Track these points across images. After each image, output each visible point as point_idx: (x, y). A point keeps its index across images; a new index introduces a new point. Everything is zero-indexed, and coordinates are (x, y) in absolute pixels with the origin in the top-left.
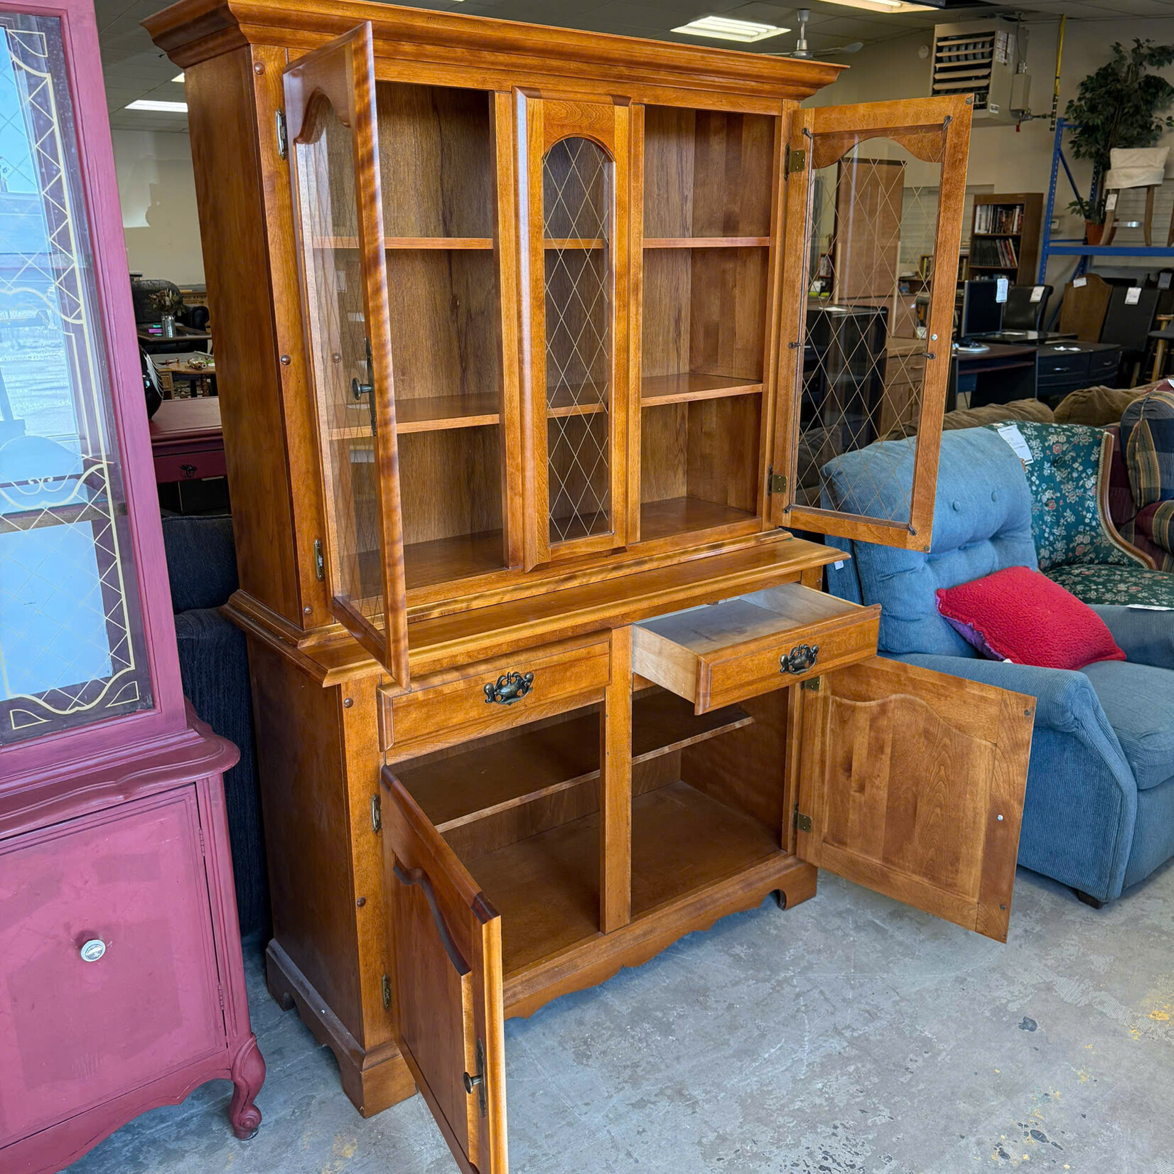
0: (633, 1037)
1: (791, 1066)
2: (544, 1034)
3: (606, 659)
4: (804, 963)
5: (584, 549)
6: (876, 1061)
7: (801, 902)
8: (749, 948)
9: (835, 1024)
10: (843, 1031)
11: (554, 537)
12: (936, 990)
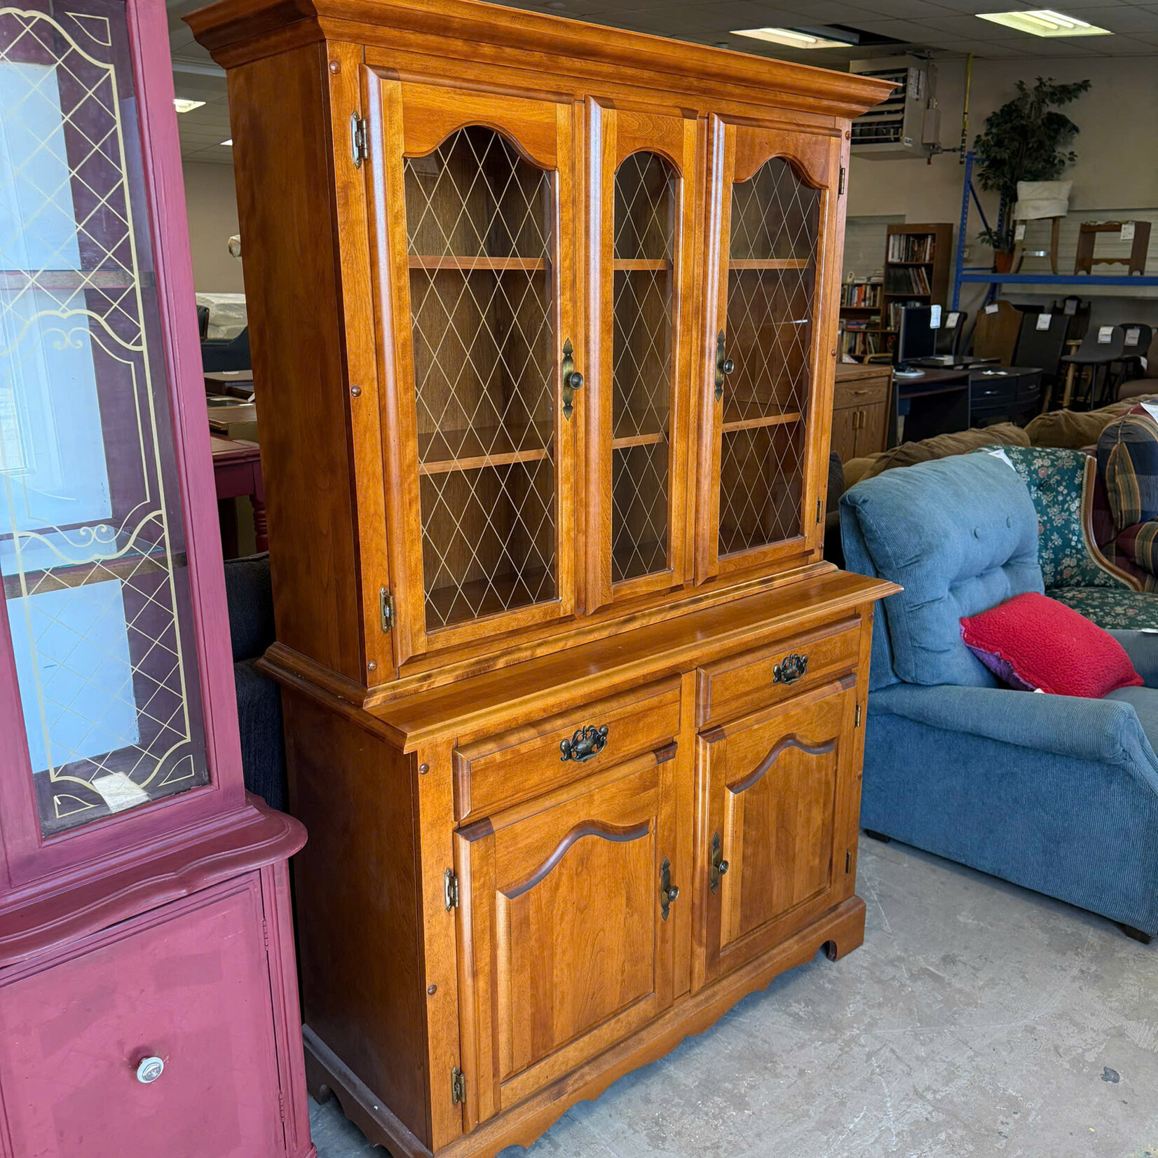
0: (707, 1114)
1: (880, 1137)
2: (610, 1116)
3: (677, 707)
4: (867, 1020)
5: (644, 589)
6: (966, 1126)
7: (850, 952)
8: (807, 1005)
9: (914, 1086)
10: (924, 1094)
11: (616, 578)
12: (1009, 1042)
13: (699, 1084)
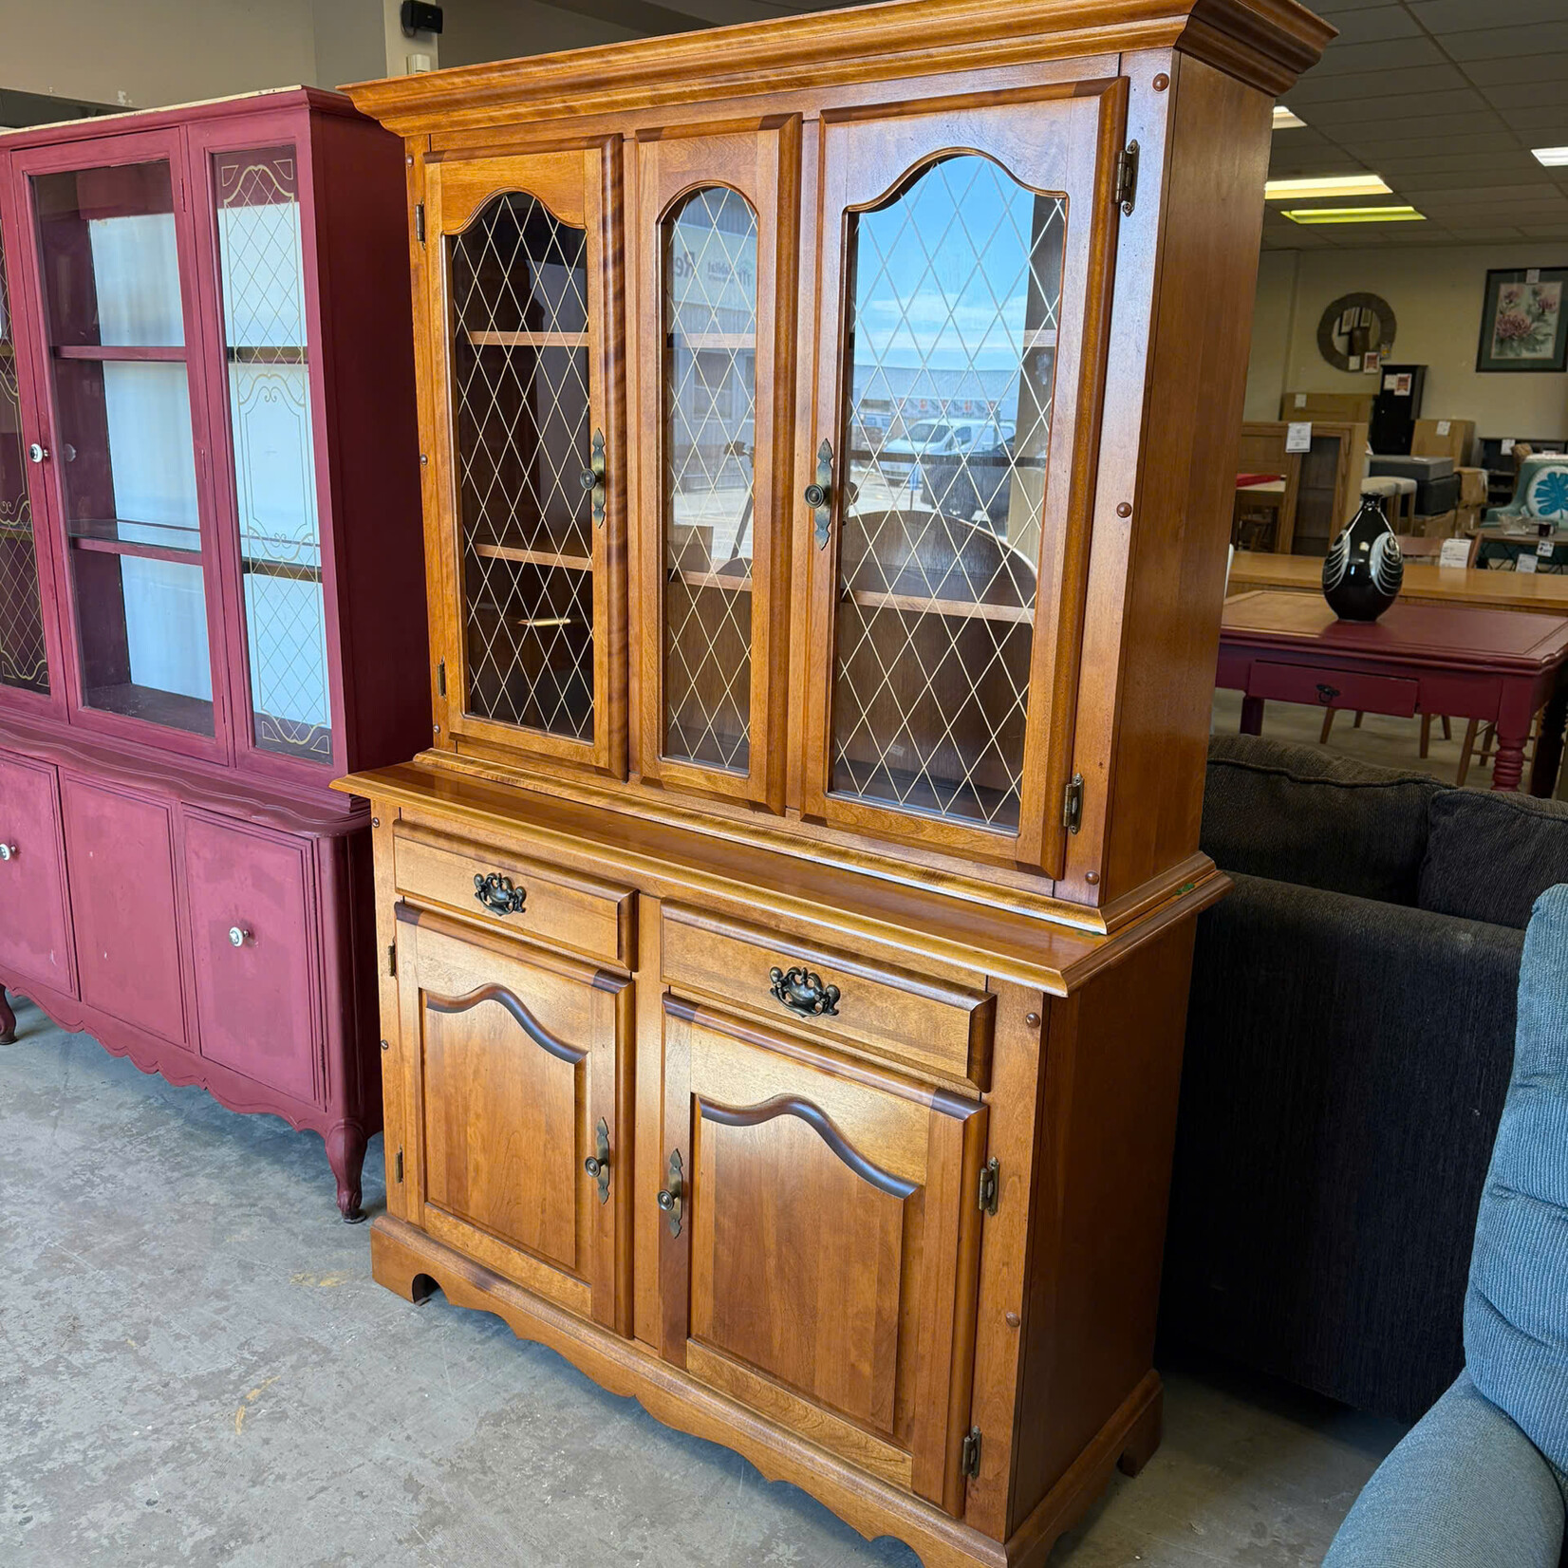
3: (613, 926)
13: (598, 1451)
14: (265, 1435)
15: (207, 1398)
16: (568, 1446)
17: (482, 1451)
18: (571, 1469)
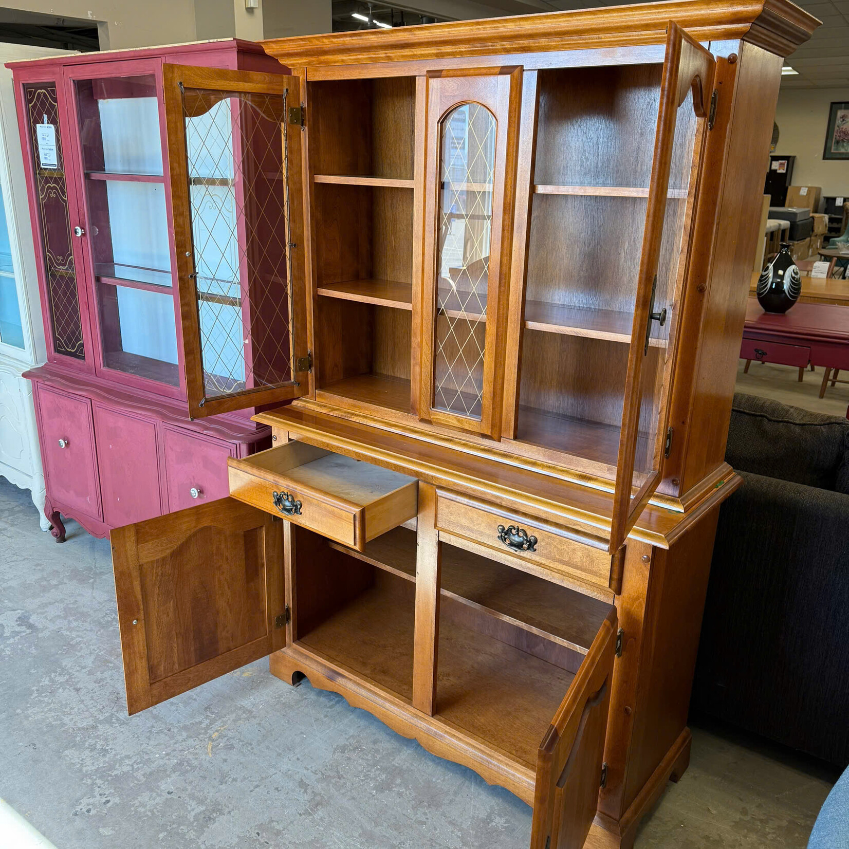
13: (396, 767)
14: (224, 757)
15: (191, 737)
16: (381, 764)
17: (337, 766)
18: (384, 776)
